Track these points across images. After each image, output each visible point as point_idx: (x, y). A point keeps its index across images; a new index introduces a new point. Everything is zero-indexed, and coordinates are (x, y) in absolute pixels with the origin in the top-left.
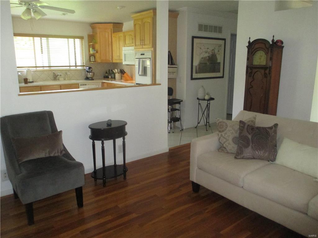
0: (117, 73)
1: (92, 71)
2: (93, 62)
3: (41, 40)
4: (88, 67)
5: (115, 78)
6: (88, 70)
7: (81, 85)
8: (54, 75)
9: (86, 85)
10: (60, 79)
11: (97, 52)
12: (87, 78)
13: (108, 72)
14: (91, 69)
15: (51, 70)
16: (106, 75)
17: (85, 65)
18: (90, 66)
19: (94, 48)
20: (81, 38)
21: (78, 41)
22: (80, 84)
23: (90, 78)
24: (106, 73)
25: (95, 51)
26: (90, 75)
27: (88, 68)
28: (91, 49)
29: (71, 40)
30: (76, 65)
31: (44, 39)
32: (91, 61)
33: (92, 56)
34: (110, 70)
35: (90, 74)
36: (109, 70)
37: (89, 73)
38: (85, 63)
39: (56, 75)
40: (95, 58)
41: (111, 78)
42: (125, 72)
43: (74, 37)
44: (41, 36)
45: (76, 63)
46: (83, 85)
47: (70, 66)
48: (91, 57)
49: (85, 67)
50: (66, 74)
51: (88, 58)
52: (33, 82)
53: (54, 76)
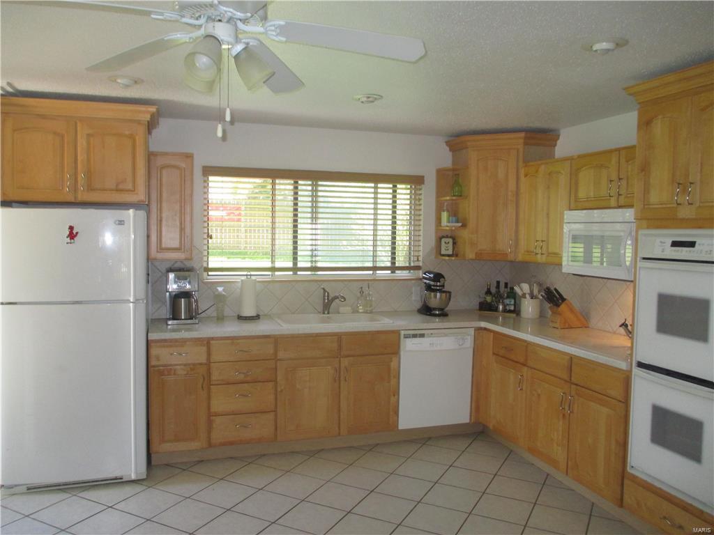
0: (527, 296)
1: (443, 286)
2: (449, 256)
3: (296, 188)
4: (430, 273)
5: (517, 311)
6: (432, 283)
7: (406, 337)
8: (324, 296)
9: (422, 336)
10: (342, 309)
11: (464, 226)
12: (426, 310)
13: (493, 290)
14: (442, 280)
15: (316, 278)
16: (489, 299)
17: (421, 264)
18: (436, 270)
19: (454, 214)
20: (416, 181)
21: (404, 191)
22: (403, 333)
23: (435, 309)
24: (488, 292)
25: (457, 222)
26: (435, 300)
27: (432, 276)
28: (445, 215)
29: (385, 189)
30: (393, 263)
31: (305, 186)
32: (443, 252)
33: (447, 237)
34: (502, 285)
35: (435, 296)
36: (498, 283)
37: (432, 294)
38: (421, 259)
39: (332, 295)
40: (454, 243)
41: (505, 311)
42: (563, 300)
43: (394, 179)
44: (296, 175)
45: (393, 259)
46: (415, 336)
47: (375, 268)
48: (443, 240)
49: (421, 272)
50: (362, 292)
51: (433, 243)
52: (257, 317)
53: (324, 299)
